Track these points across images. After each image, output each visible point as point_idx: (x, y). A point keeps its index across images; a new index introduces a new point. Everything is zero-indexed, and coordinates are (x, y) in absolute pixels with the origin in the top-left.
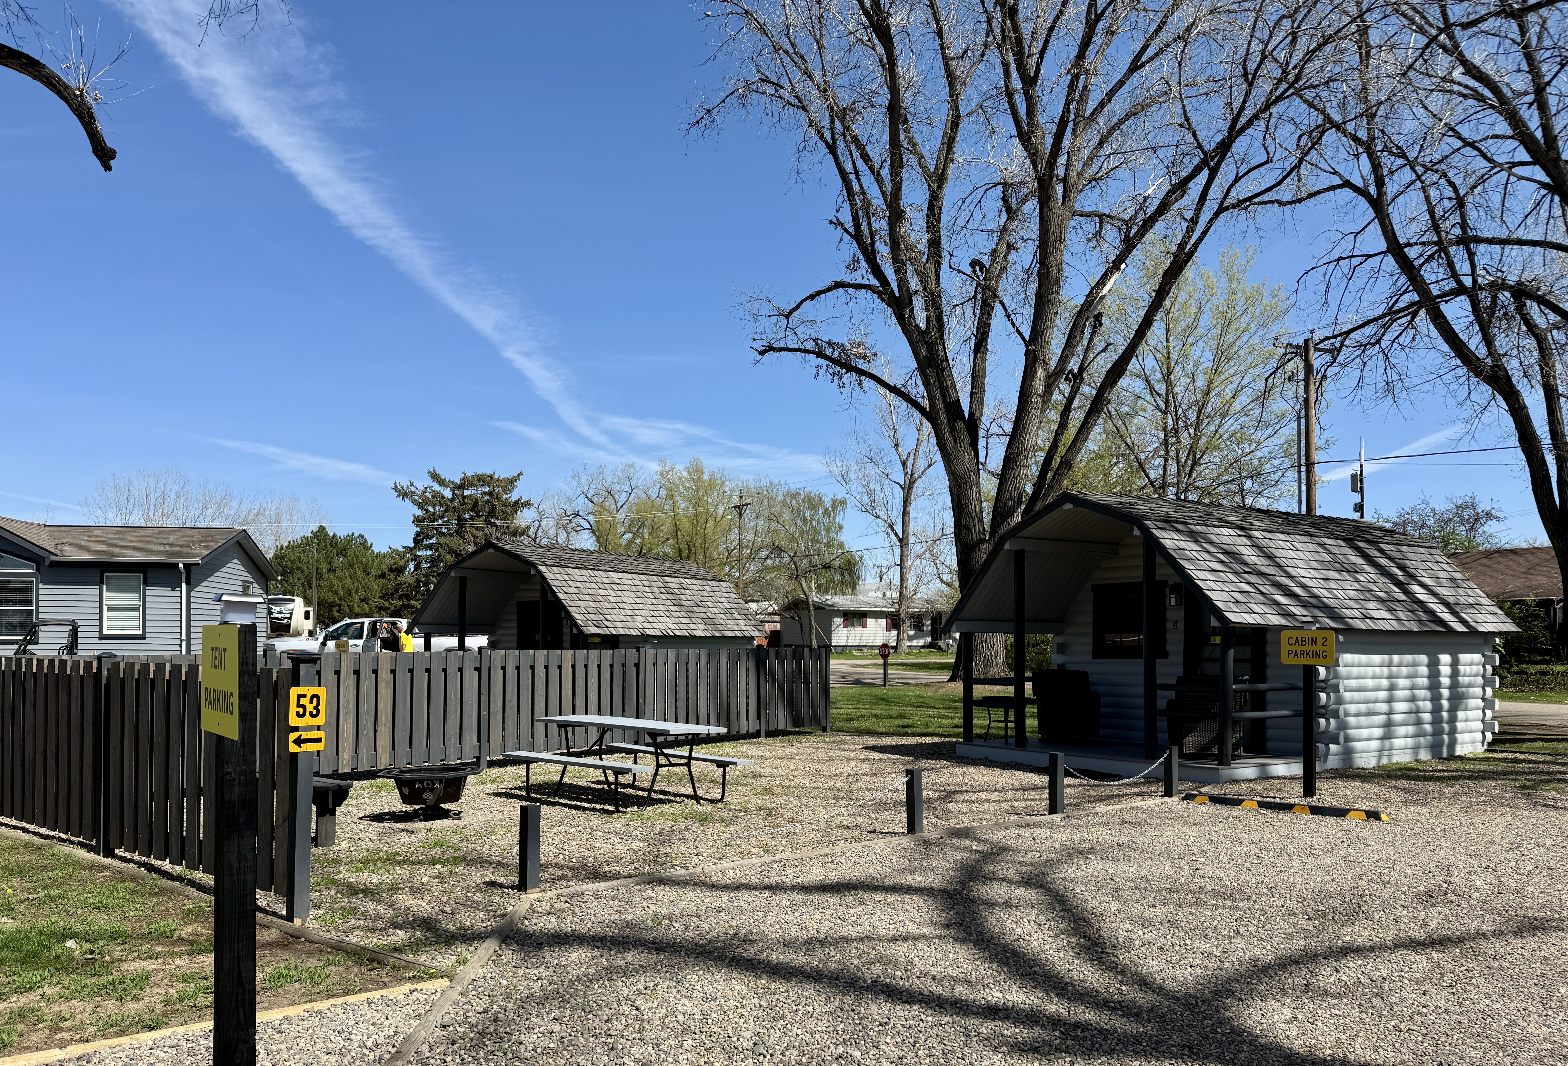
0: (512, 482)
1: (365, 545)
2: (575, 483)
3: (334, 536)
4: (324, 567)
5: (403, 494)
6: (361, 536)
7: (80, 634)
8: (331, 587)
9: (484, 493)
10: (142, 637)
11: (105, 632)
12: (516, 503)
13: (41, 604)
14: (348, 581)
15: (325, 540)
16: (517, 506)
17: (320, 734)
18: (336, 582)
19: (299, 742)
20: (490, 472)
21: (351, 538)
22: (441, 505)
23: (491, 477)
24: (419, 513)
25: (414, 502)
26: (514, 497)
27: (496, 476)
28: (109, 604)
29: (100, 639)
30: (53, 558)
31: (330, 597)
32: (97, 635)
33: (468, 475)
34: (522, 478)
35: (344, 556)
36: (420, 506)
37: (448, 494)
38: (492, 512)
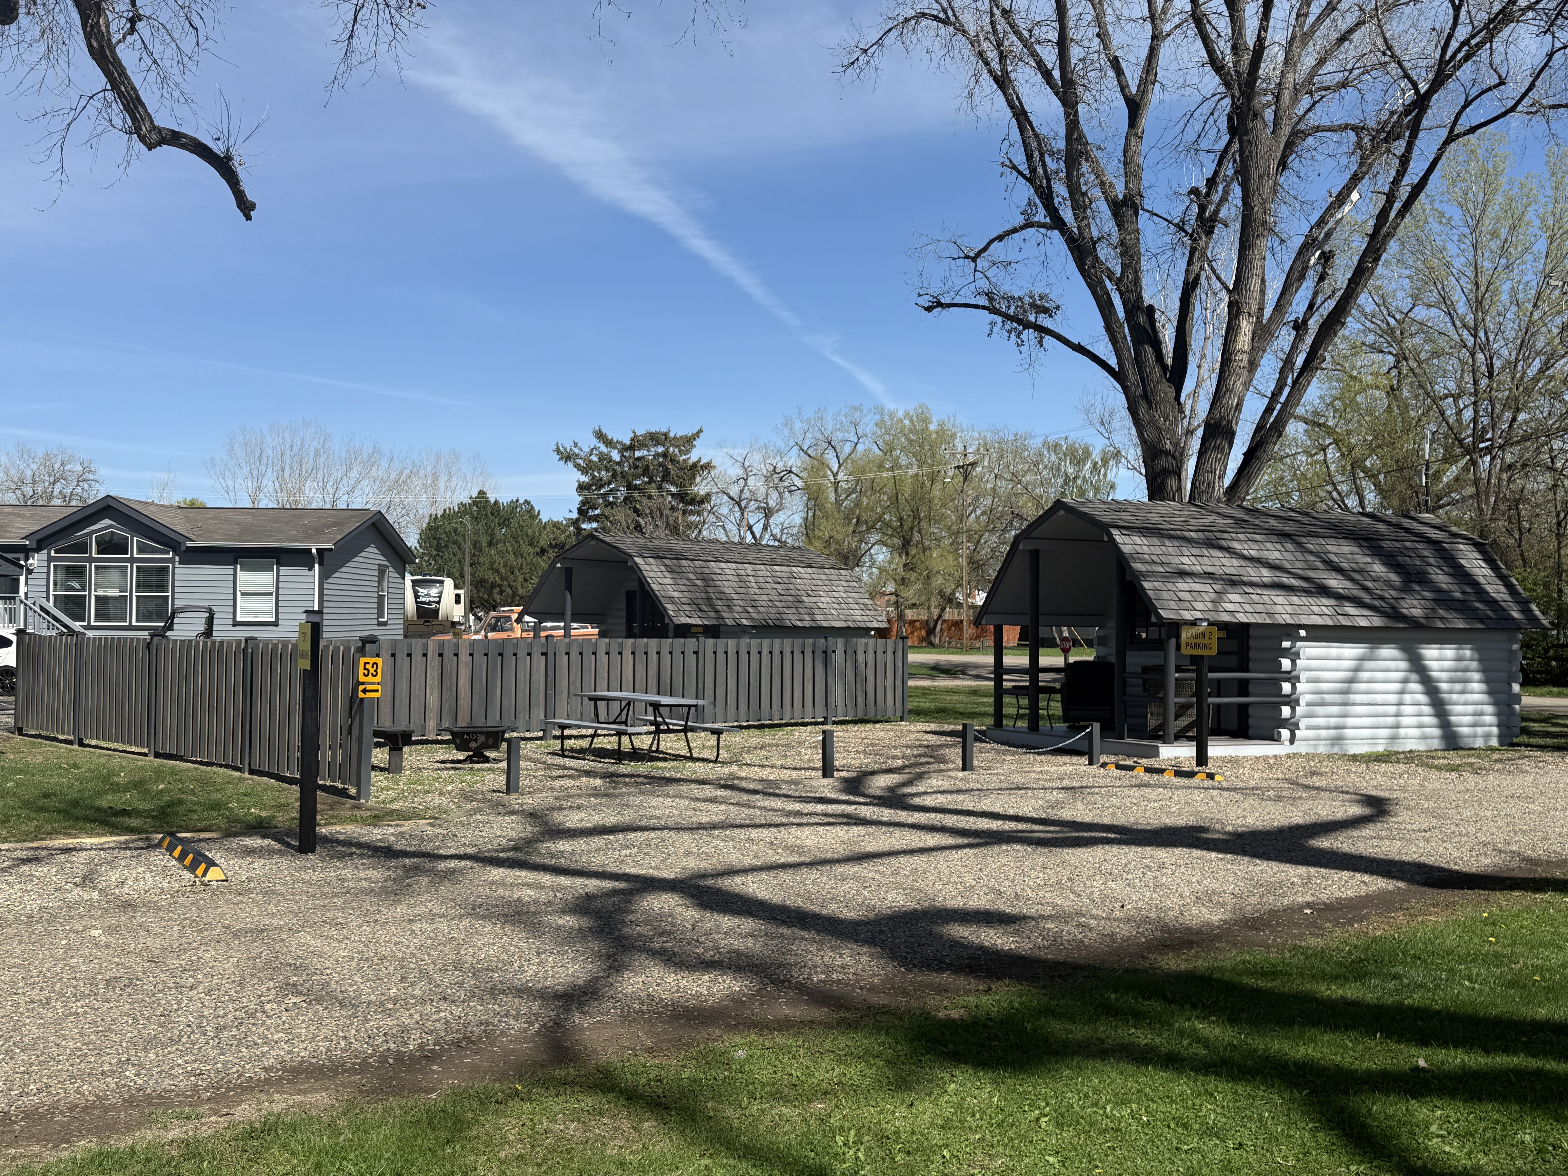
0: (689, 441)
1: (531, 513)
2: (786, 432)
3: (496, 502)
4: (484, 540)
5: (567, 457)
6: (527, 502)
7: (215, 621)
8: (492, 564)
9: (657, 455)
10: (275, 624)
11: (239, 619)
12: (695, 465)
13: (176, 590)
14: (511, 556)
15: (484, 508)
16: (696, 469)
17: (378, 687)
18: (497, 558)
19: (365, 691)
20: (664, 430)
21: (514, 504)
22: (607, 470)
23: (666, 435)
24: (585, 479)
25: (577, 466)
26: (693, 457)
27: (672, 435)
28: (243, 590)
29: (234, 625)
30: (189, 544)
31: (491, 577)
32: (231, 622)
33: (639, 433)
34: (702, 435)
35: (508, 526)
36: (584, 471)
37: (616, 456)
38: (666, 477)
